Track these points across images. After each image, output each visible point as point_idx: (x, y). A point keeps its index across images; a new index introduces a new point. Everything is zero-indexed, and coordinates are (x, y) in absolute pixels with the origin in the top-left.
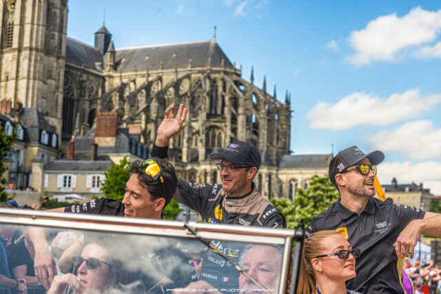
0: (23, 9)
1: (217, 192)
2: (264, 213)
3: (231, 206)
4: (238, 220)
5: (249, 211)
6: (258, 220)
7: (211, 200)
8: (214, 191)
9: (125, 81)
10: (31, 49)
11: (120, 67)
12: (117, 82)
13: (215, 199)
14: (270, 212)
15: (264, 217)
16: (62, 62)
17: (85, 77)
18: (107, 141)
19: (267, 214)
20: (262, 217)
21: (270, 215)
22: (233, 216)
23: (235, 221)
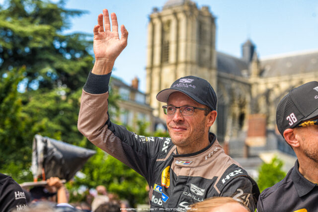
0: (178, 28)
1: (168, 149)
2: (224, 176)
3: (180, 167)
4: (189, 187)
5: (205, 174)
6: (215, 186)
7: (160, 160)
8: (165, 148)
9: (270, 86)
10: (186, 63)
11: (265, 74)
12: (262, 88)
13: (165, 160)
14: (232, 174)
15: (224, 181)
16: (214, 73)
17: (234, 85)
18: (257, 142)
19: (228, 177)
20: (220, 181)
21: (232, 179)
22: (183, 181)
23: (186, 188)
